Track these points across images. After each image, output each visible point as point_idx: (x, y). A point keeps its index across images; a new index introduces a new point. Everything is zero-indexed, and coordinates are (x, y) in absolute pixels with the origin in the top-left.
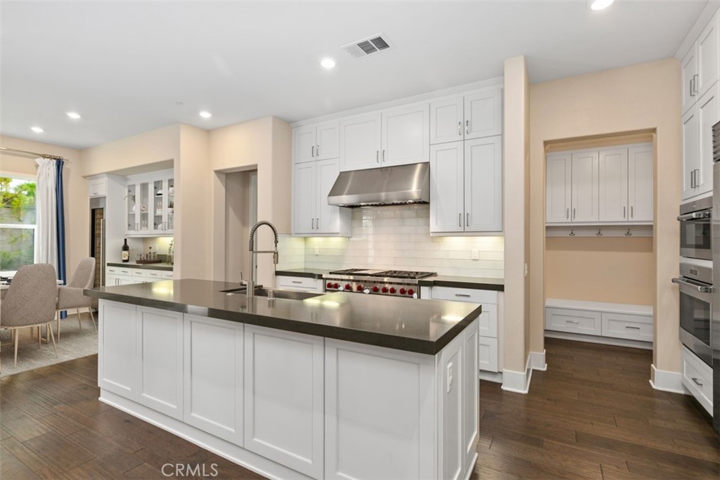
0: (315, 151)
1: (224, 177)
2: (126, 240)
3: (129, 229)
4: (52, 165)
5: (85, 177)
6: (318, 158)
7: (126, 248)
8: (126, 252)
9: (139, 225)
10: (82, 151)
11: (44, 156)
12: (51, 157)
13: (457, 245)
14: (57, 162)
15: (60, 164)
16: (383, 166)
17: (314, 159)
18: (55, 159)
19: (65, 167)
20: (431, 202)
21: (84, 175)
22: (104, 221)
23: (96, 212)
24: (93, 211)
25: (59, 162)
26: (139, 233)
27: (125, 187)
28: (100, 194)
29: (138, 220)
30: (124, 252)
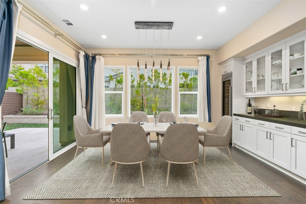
2: (249, 100)
3: (246, 92)
4: (204, 59)
5: (219, 64)
7: (250, 105)
8: (250, 108)
9: (256, 89)
10: (218, 50)
11: (201, 56)
12: (204, 56)
14: (207, 57)
15: (208, 58)
18: (206, 56)
19: (210, 60)
21: (219, 63)
22: (232, 87)
23: (226, 83)
24: (224, 83)
25: (208, 57)
26: (255, 94)
27: (244, 65)
28: (229, 71)
29: (254, 85)
30: (249, 108)
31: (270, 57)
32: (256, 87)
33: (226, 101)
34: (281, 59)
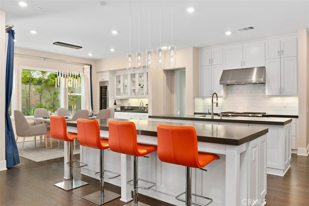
0: (211, 61)
1: (166, 72)
2: (115, 100)
3: (116, 95)
4: (89, 67)
5: (97, 72)
6: (212, 64)
7: (115, 104)
9: (123, 94)
10: (96, 61)
11: (86, 64)
13: (277, 101)
16: (244, 68)
17: (210, 64)
18: (89, 65)
19: (92, 68)
20: (266, 83)
22: (108, 91)
24: (101, 88)
25: (91, 66)
26: (123, 97)
27: (115, 76)
28: (106, 80)
29: (122, 91)
30: (115, 106)
31: (130, 76)
32: (123, 92)
33: (103, 102)
34: (135, 78)
